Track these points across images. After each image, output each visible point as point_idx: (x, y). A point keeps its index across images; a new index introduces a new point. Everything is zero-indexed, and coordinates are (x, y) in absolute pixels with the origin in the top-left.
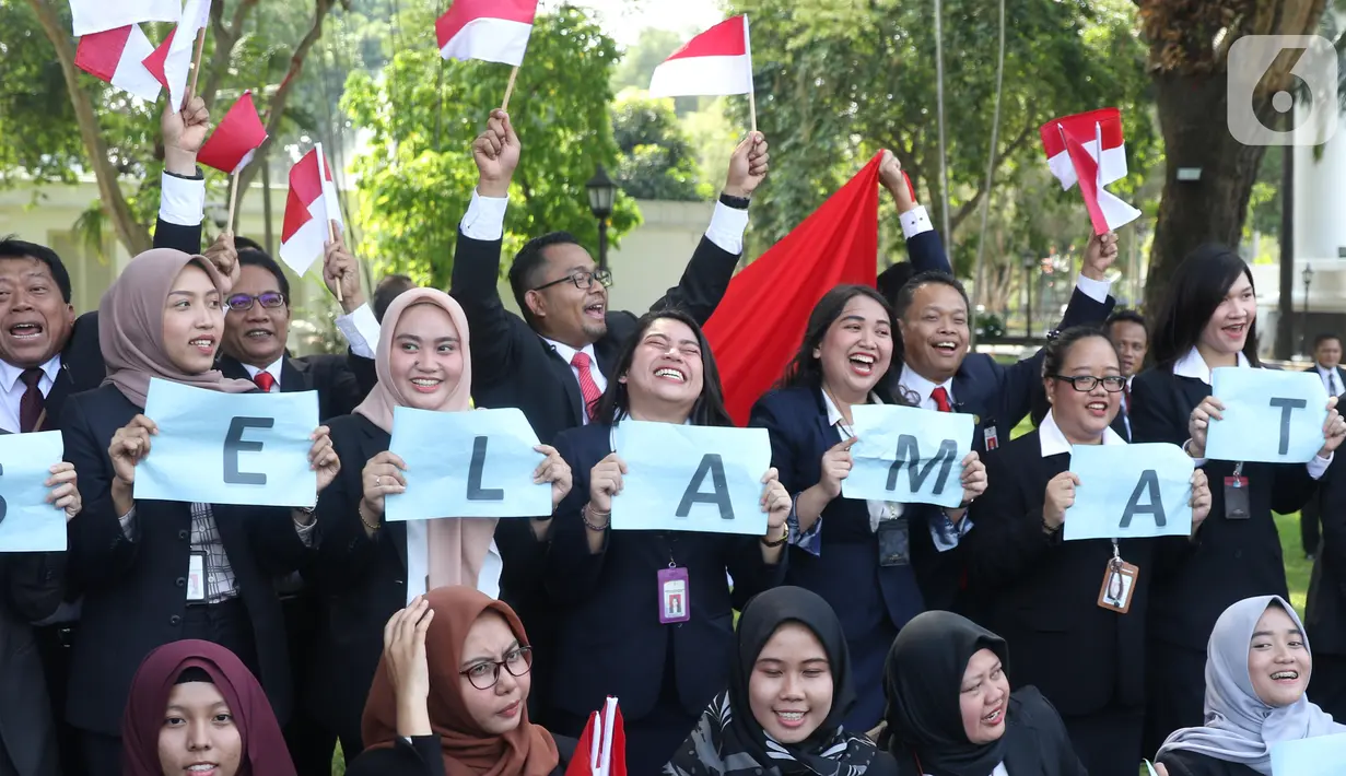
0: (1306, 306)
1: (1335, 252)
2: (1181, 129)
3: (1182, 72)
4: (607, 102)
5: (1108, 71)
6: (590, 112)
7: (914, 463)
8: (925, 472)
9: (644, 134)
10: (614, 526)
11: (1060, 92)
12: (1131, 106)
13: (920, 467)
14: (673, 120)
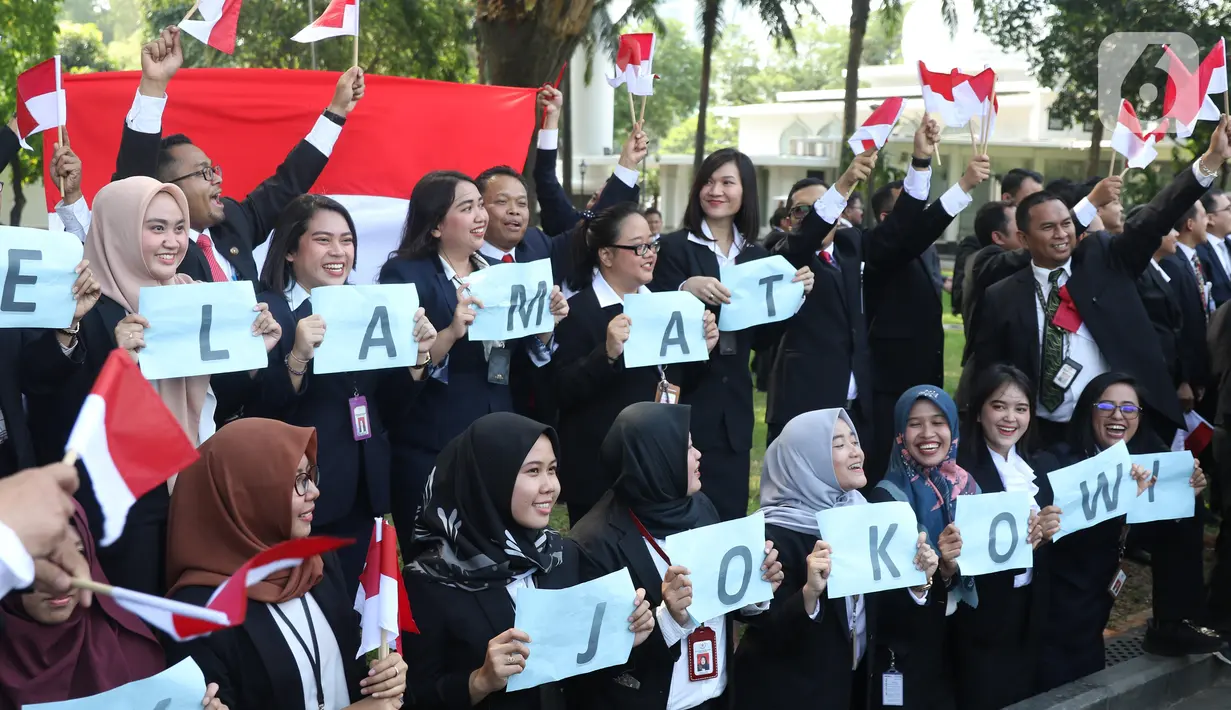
0: (582, 190)
1: (602, 152)
2: (504, 60)
3: (503, 19)
4: (55, 34)
5: (436, 17)
6: (41, 40)
7: (523, 302)
8: (530, 310)
9: (78, 58)
10: (317, 370)
11: (402, 32)
12: (453, 43)
13: (526, 307)
14: (102, 47)
